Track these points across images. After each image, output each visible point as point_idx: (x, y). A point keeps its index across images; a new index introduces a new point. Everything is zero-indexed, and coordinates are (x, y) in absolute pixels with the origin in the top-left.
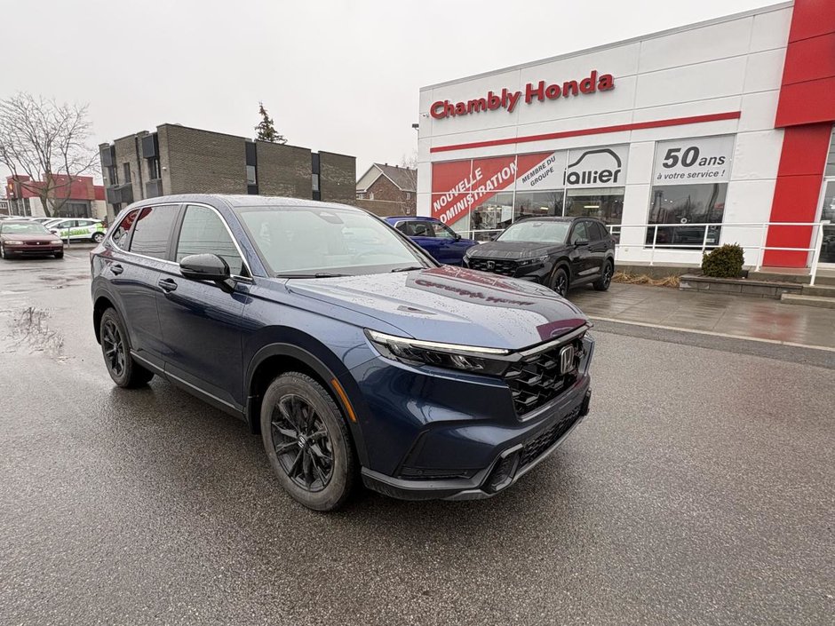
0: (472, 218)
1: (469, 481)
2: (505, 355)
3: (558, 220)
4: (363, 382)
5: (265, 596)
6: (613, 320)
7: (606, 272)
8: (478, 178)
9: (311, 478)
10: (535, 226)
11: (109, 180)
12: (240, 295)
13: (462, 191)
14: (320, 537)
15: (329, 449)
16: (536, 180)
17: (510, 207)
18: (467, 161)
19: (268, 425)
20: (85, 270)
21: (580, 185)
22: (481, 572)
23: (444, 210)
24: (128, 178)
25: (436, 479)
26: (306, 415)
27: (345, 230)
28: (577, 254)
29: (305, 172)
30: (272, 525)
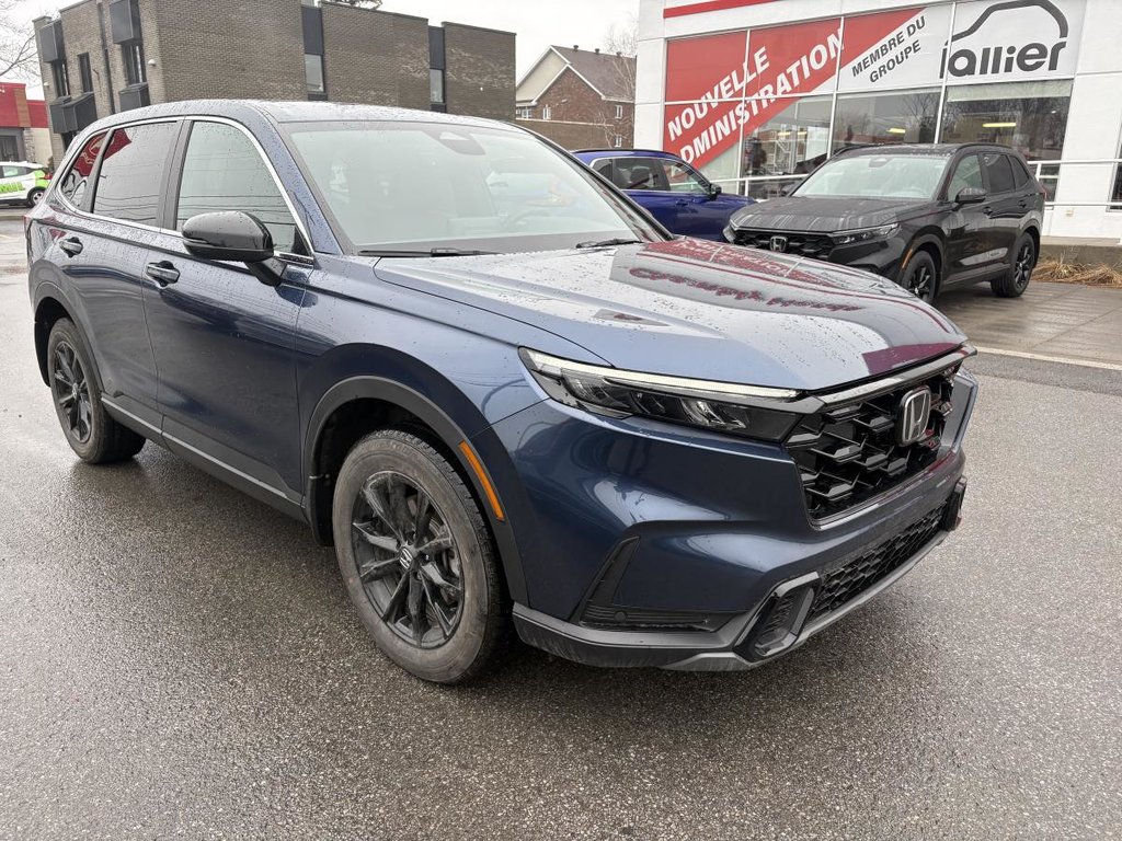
0: (746, 153)
1: (713, 635)
2: (792, 400)
3: (924, 152)
4: (518, 452)
5: (340, 818)
6: (1028, 355)
7: (1020, 259)
8: (760, 69)
9: (423, 624)
10: (872, 165)
11: (53, 86)
12: (293, 289)
13: (726, 98)
14: (437, 727)
15: (456, 571)
16: (882, 70)
17: (823, 131)
18: (738, 34)
19: (346, 528)
20: (18, 257)
21: (977, 78)
22: (732, 803)
23: (688, 137)
24: (87, 83)
25: (650, 629)
26: (413, 509)
27: (492, 177)
28: (960, 220)
29: (416, 65)
30: (353, 703)
